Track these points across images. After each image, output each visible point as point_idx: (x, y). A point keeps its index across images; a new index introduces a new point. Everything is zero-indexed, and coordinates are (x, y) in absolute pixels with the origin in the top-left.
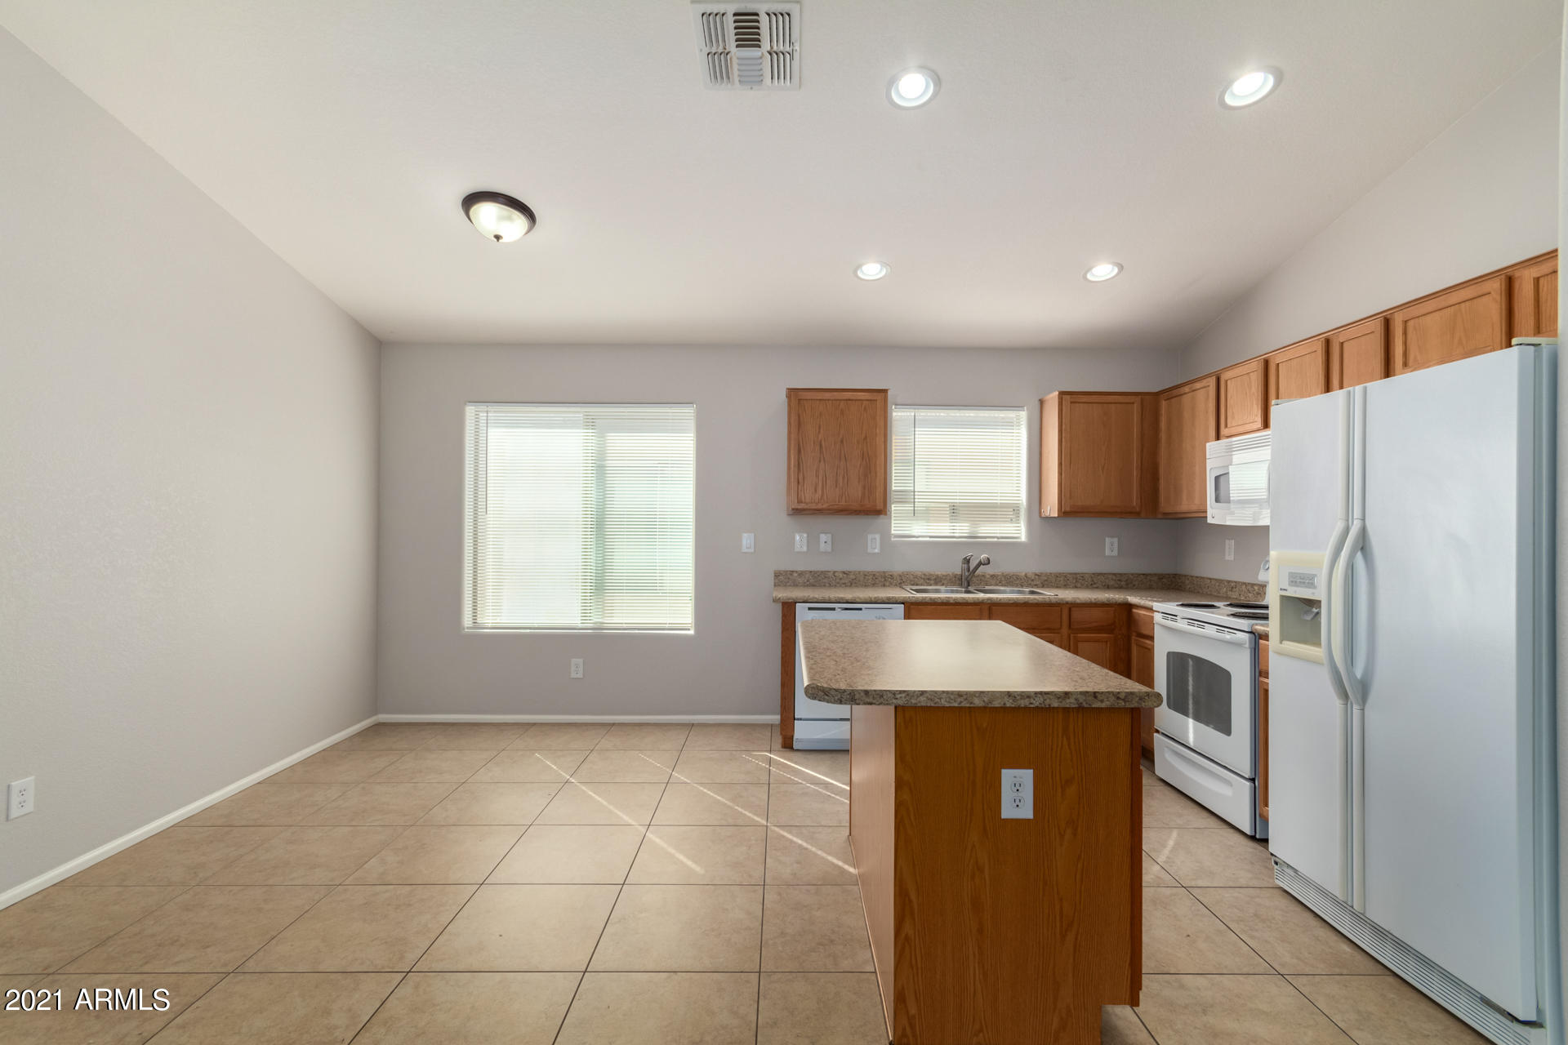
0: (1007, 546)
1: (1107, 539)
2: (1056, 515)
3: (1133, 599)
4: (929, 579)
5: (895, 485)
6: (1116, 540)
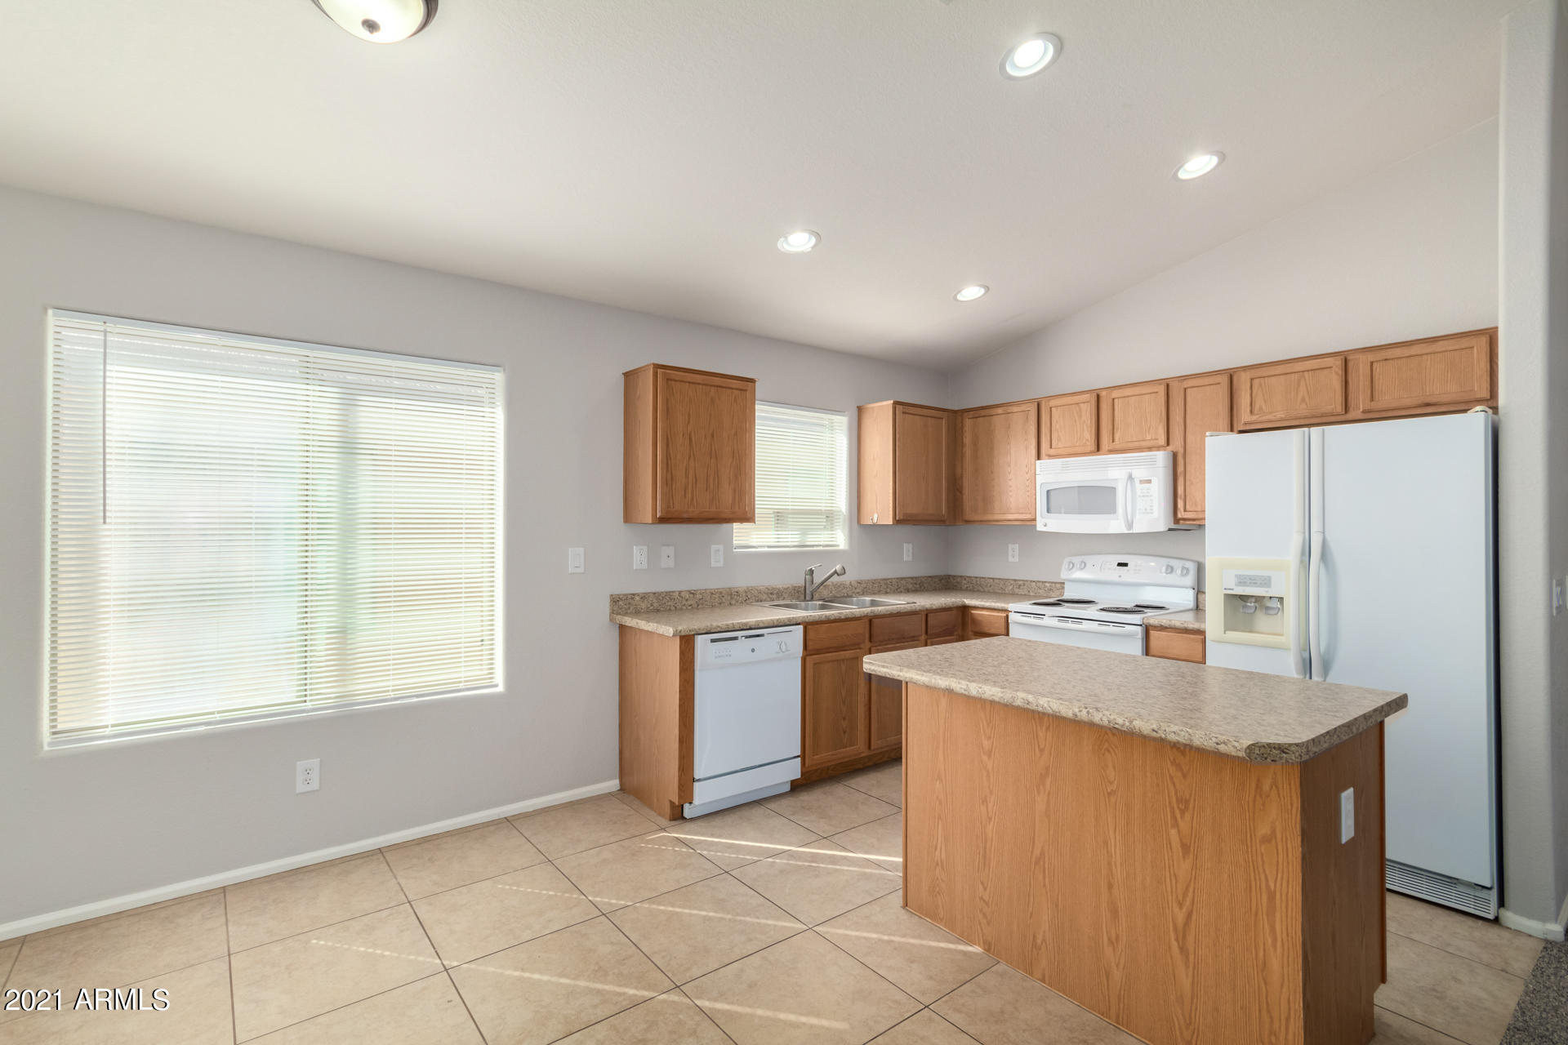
0: (829, 554)
1: (905, 545)
2: (891, 523)
3: (968, 602)
4: (771, 594)
6: (911, 545)
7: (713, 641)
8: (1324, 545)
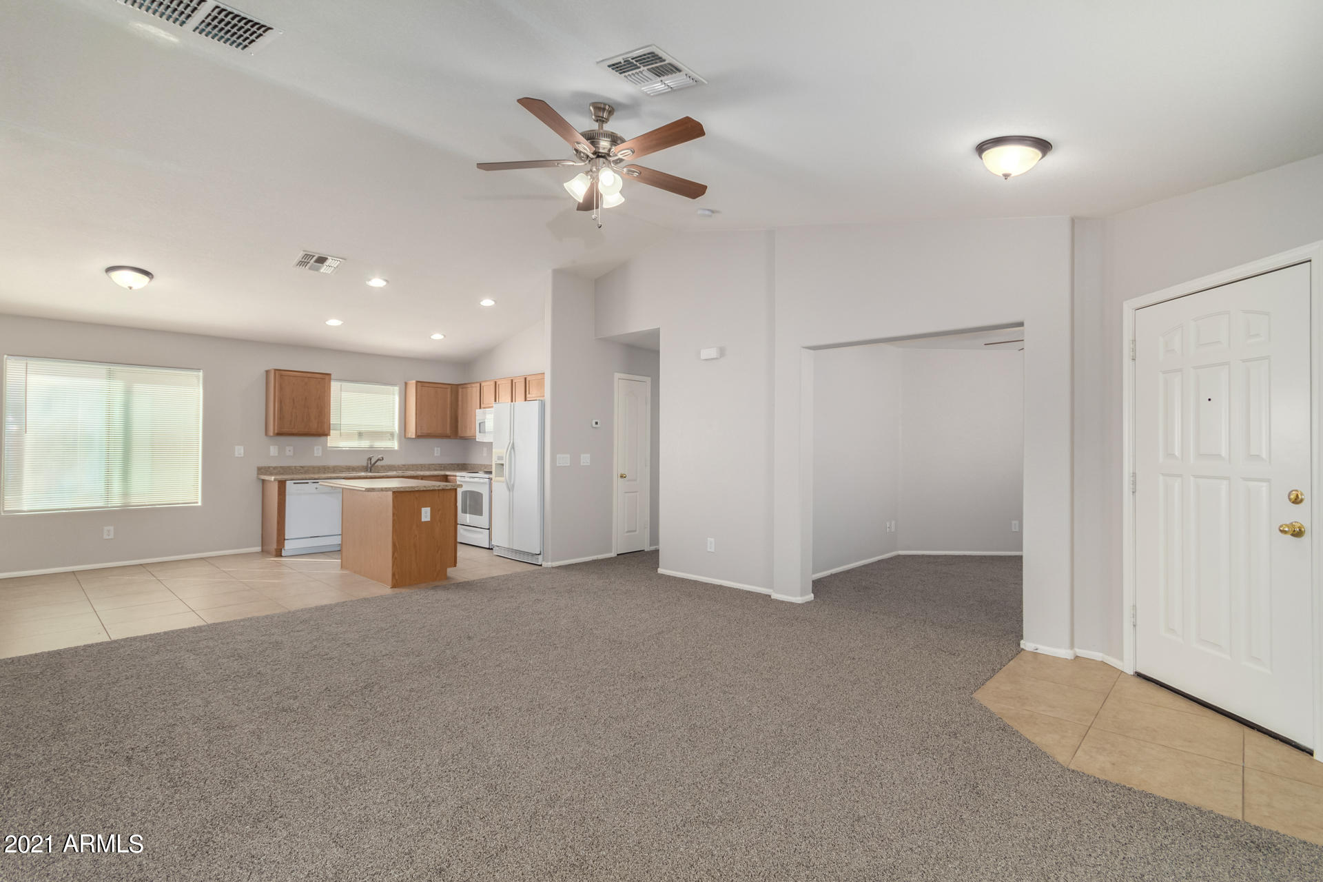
0: (390, 452)
1: (436, 449)
2: (414, 437)
3: (448, 473)
5: (333, 421)
6: (439, 449)
7: (295, 483)
8: (513, 443)
